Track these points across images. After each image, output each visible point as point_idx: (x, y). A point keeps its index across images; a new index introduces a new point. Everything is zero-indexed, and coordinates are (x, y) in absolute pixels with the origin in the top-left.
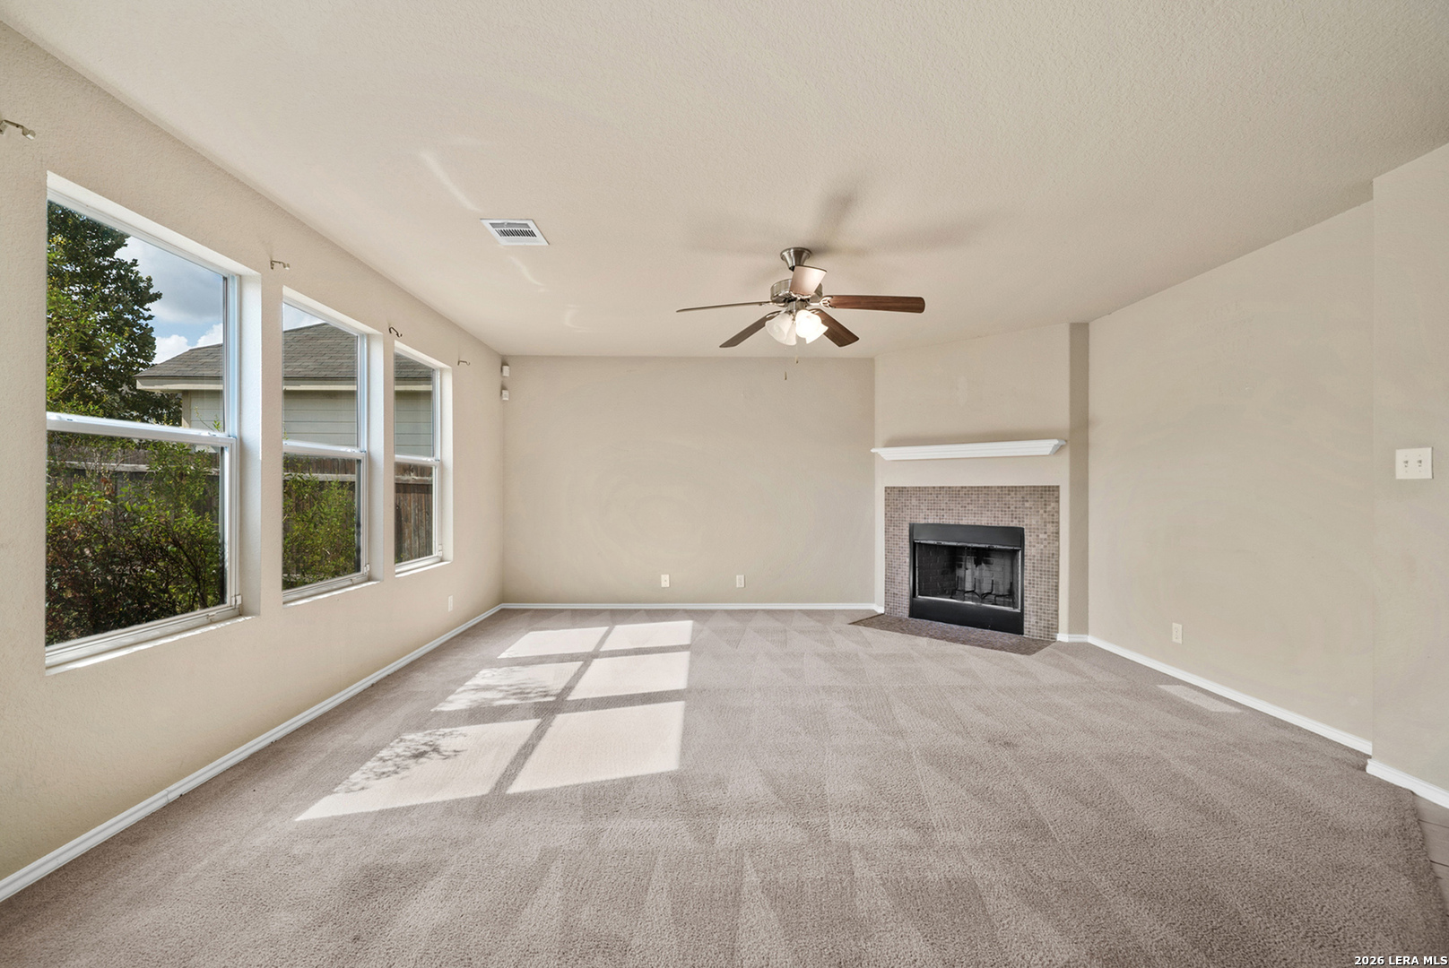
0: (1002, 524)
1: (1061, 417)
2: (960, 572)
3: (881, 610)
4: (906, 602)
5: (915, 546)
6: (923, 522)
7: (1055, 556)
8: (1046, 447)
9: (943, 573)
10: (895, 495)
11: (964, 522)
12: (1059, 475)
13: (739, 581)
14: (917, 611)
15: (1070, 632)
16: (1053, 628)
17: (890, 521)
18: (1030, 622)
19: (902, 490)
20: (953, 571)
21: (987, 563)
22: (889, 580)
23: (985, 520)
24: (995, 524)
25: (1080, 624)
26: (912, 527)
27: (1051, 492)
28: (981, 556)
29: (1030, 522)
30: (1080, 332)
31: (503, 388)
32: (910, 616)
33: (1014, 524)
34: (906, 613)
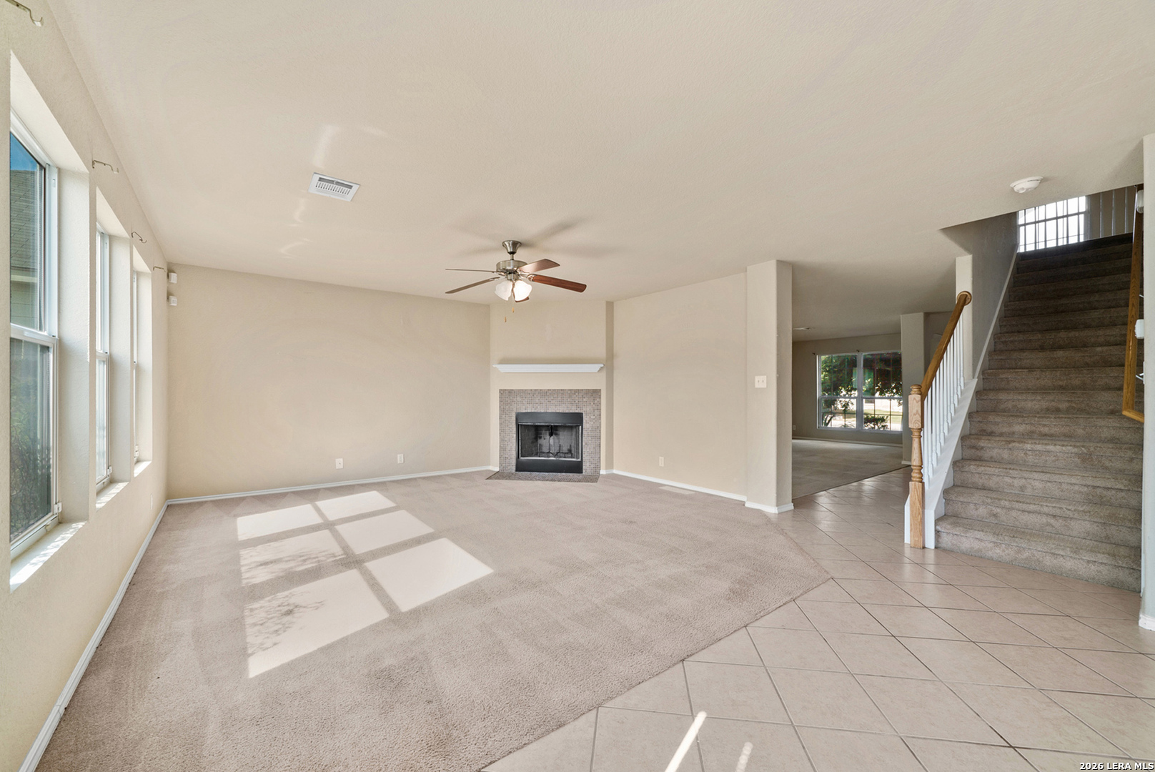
0: (571, 411)
1: (601, 352)
2: (540, 441)
3: (497, 469)
4: (514, 462)
5: (519, 426)
6: (524, 411)
7: (599, 427)
8: (595, 368)
9: (532, 442)
10: (506, 395)
11: (550, 411)
12: (599, 383)
13: (400, 459)
14: (521, 467)
15: (606, 469)
16: (598, 468)
17: (503, 411)
18: (586, 467)
19: (510, 391)
20: (537, 441)
21: (556, 434)
22: (502, 449)
23: (563, 409)
24: (567, 411)
25: (610, 465)
26: (519, 416)
27: (596, 392)
28: (553, 430)
29: (586, 410)
30: (610, 306)
31: (169, 295)
32: (516, 471)
33: (578, 411)
34: (514, 468)
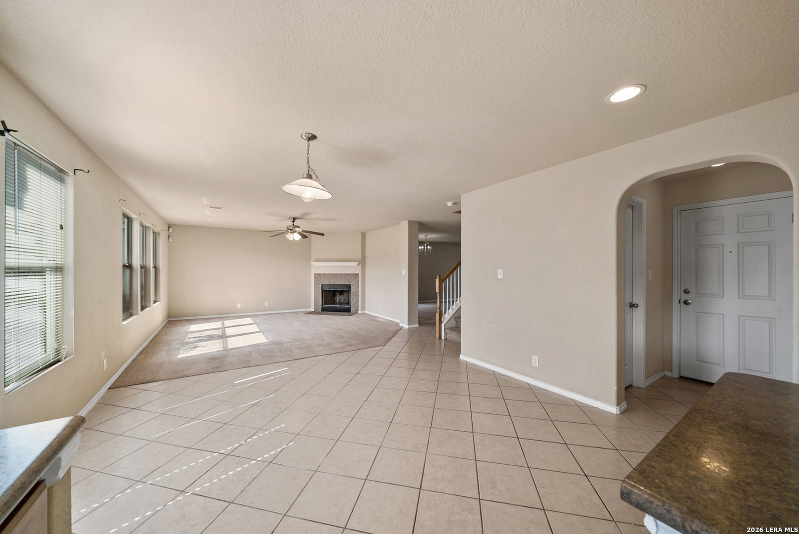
0: (346, 284)
1: (359, 255)
2: (335, 298)
3: (313, 310)
4: (320, 307)
5: (323, 291)
6: (325, 283)
7: (358, 291)
8: (355, 264)
9: (331, 298)
10: (318, 276)
11: (336, 283)
12: (358, 271)
13: (267, 304)
14: (324, 310)
15: (361, 310)
16: (357, 310)
17: (316, 284)
18: (352, 309)
19: (319, 274)
20: (334, 297)
21: (343, 294)
22: (315, 301)
23: (342, 283)
24: (344, 284)
25: (364, 308)
26: (322, 285)
27: (358, 274)
28: (341, 293)
29: (352, 283)
30: (364, 235)
31: (169, 237)
32: (322, 311)
34: (321, 310)
